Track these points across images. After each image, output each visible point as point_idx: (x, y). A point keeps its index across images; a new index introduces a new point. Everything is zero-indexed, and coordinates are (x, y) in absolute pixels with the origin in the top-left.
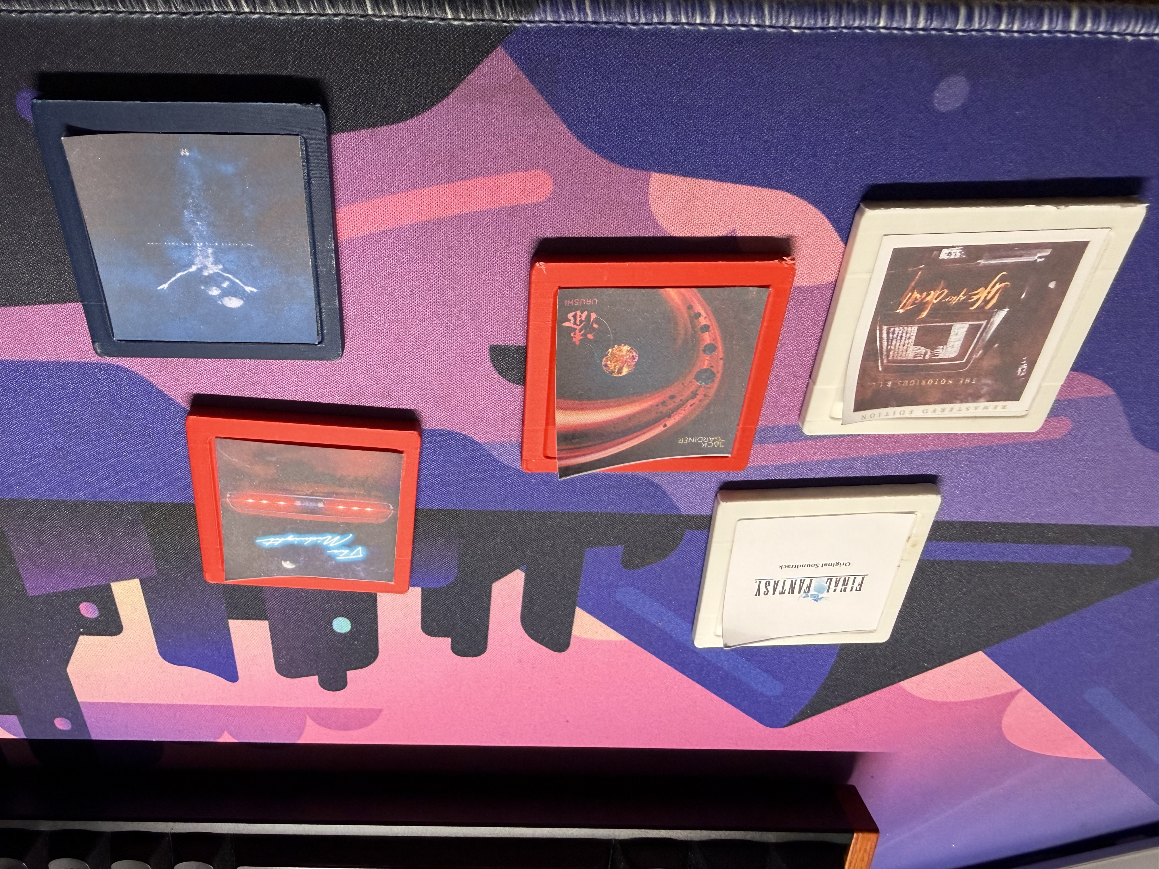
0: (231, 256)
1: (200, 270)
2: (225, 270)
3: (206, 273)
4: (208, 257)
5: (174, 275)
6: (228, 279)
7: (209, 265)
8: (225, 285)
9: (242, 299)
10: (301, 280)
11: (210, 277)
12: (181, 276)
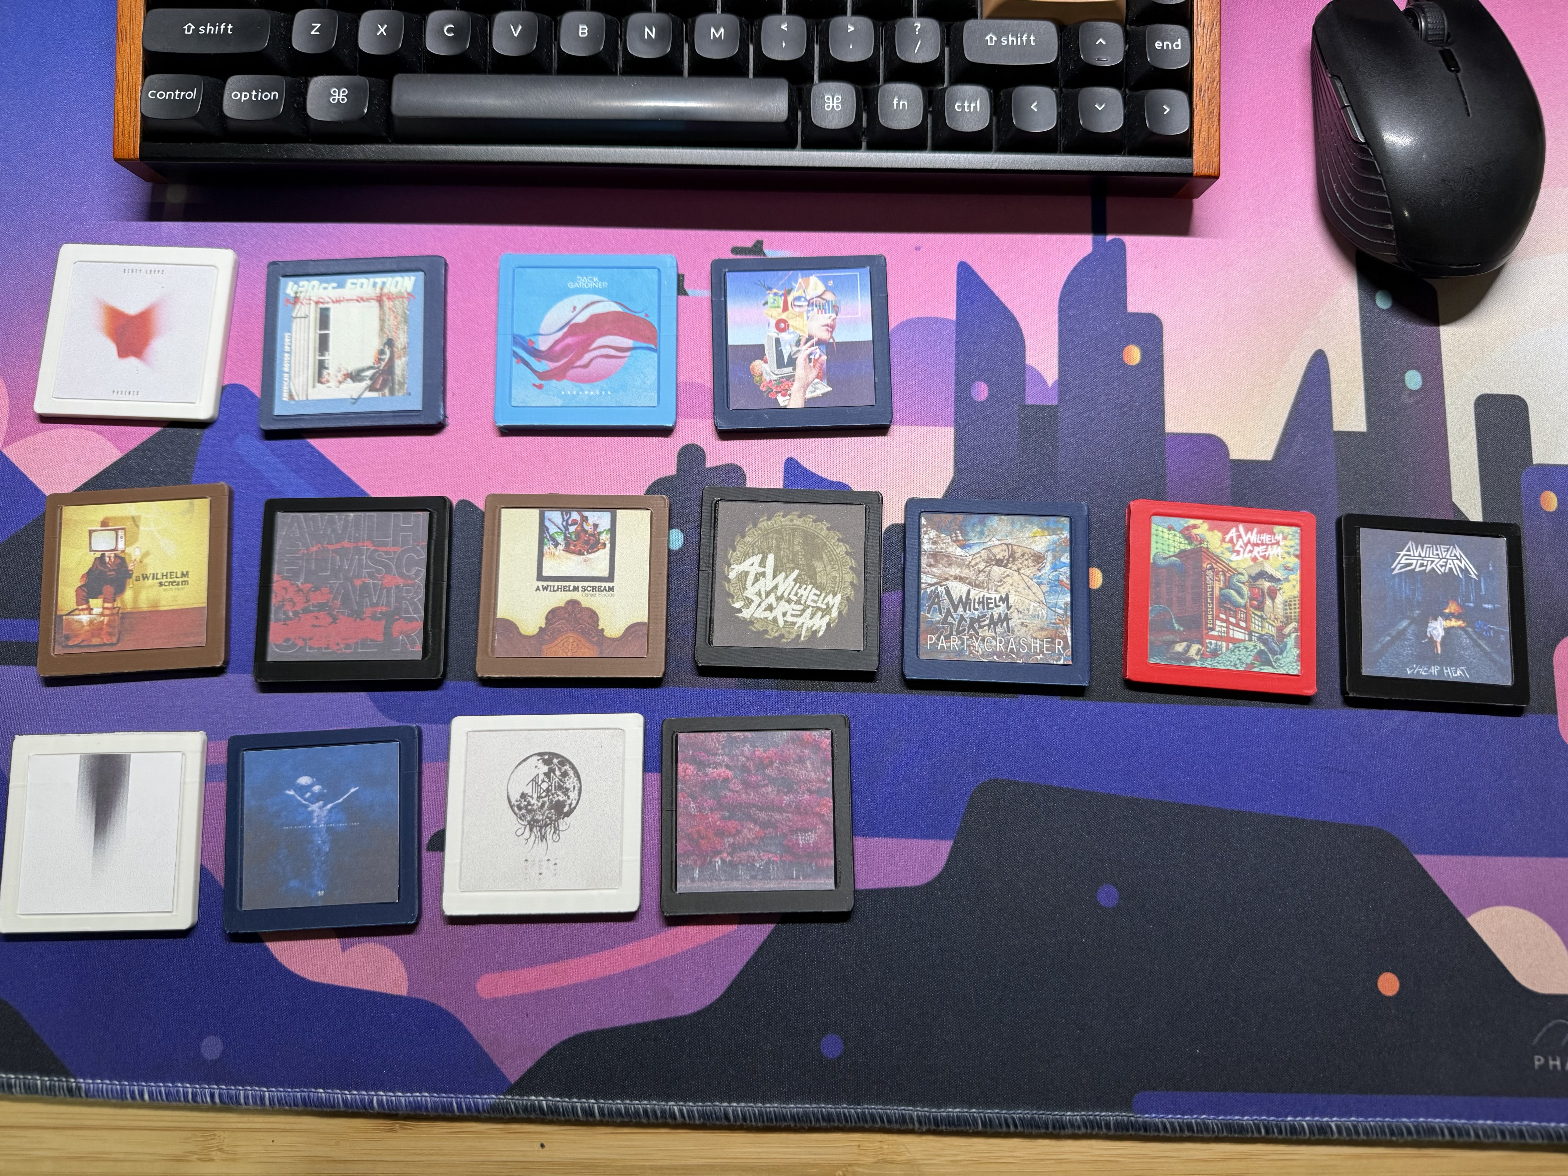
0: (300, 818)
1: (325, 805)
2: (306, 807)
3: (321, 803)
4: (318, 816)
5: (344, 799)
6: (305, 800)
7: (317, 810)
8: (308, 794)
9: (298, 784)
10: (253, 803)
11: (318, 801)
12: (339, 799)
